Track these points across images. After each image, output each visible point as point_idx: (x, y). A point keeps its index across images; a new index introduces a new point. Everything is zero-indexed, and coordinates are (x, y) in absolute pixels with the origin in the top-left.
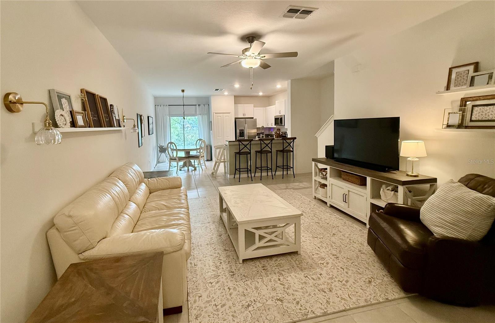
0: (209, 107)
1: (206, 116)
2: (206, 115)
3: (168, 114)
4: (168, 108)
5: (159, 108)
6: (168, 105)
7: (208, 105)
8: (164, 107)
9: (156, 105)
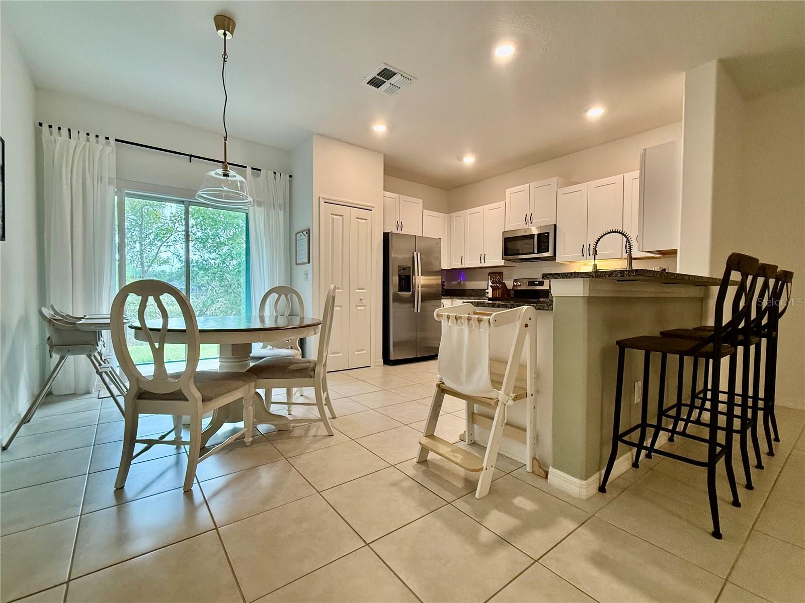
2: (279, 209)
3: (114, 176)
4: (111, 148)
5: (59, 139)
6: (112, 140)
7: (287, 176)
8: (88, 140)
9: (45, 126)
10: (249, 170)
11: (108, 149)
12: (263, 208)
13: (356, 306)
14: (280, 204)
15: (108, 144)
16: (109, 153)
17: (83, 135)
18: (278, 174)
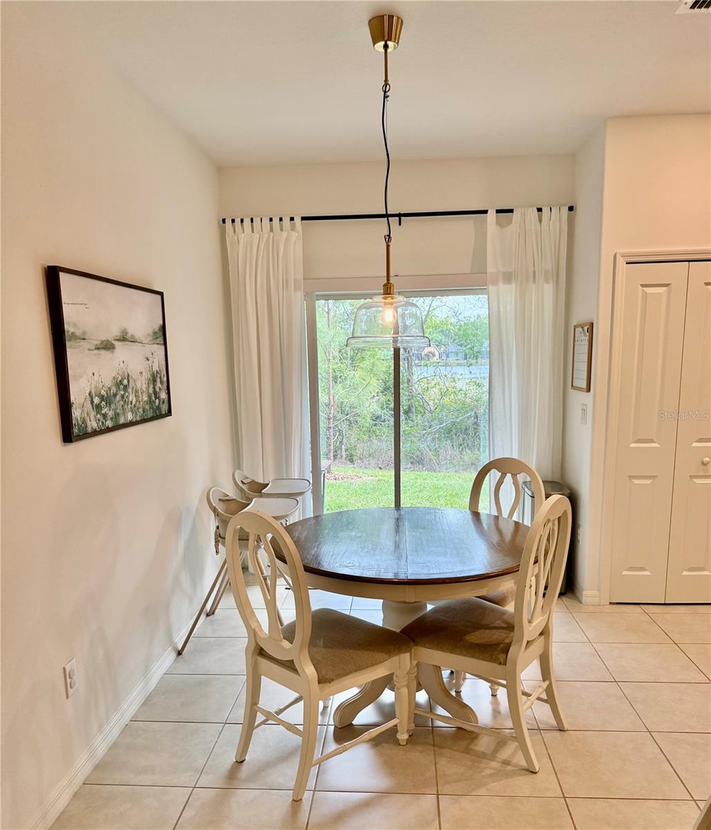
0: (571, 223)
1: (548, 289)
2: (547, 281)
3: (300, 276)
4: (297, 234)
5: (242, 236)
6: (298, 220)
7: (565, 210)
8: (271, 230)
9: (228, 222)
10: (492, 215)
11: (294, 235)
12: (513, 285)
13: (692, 477)
14: (546, 271)
15: (293, 228)
16: (295, 242)
17: (266, 221)
18: (545, 211)
